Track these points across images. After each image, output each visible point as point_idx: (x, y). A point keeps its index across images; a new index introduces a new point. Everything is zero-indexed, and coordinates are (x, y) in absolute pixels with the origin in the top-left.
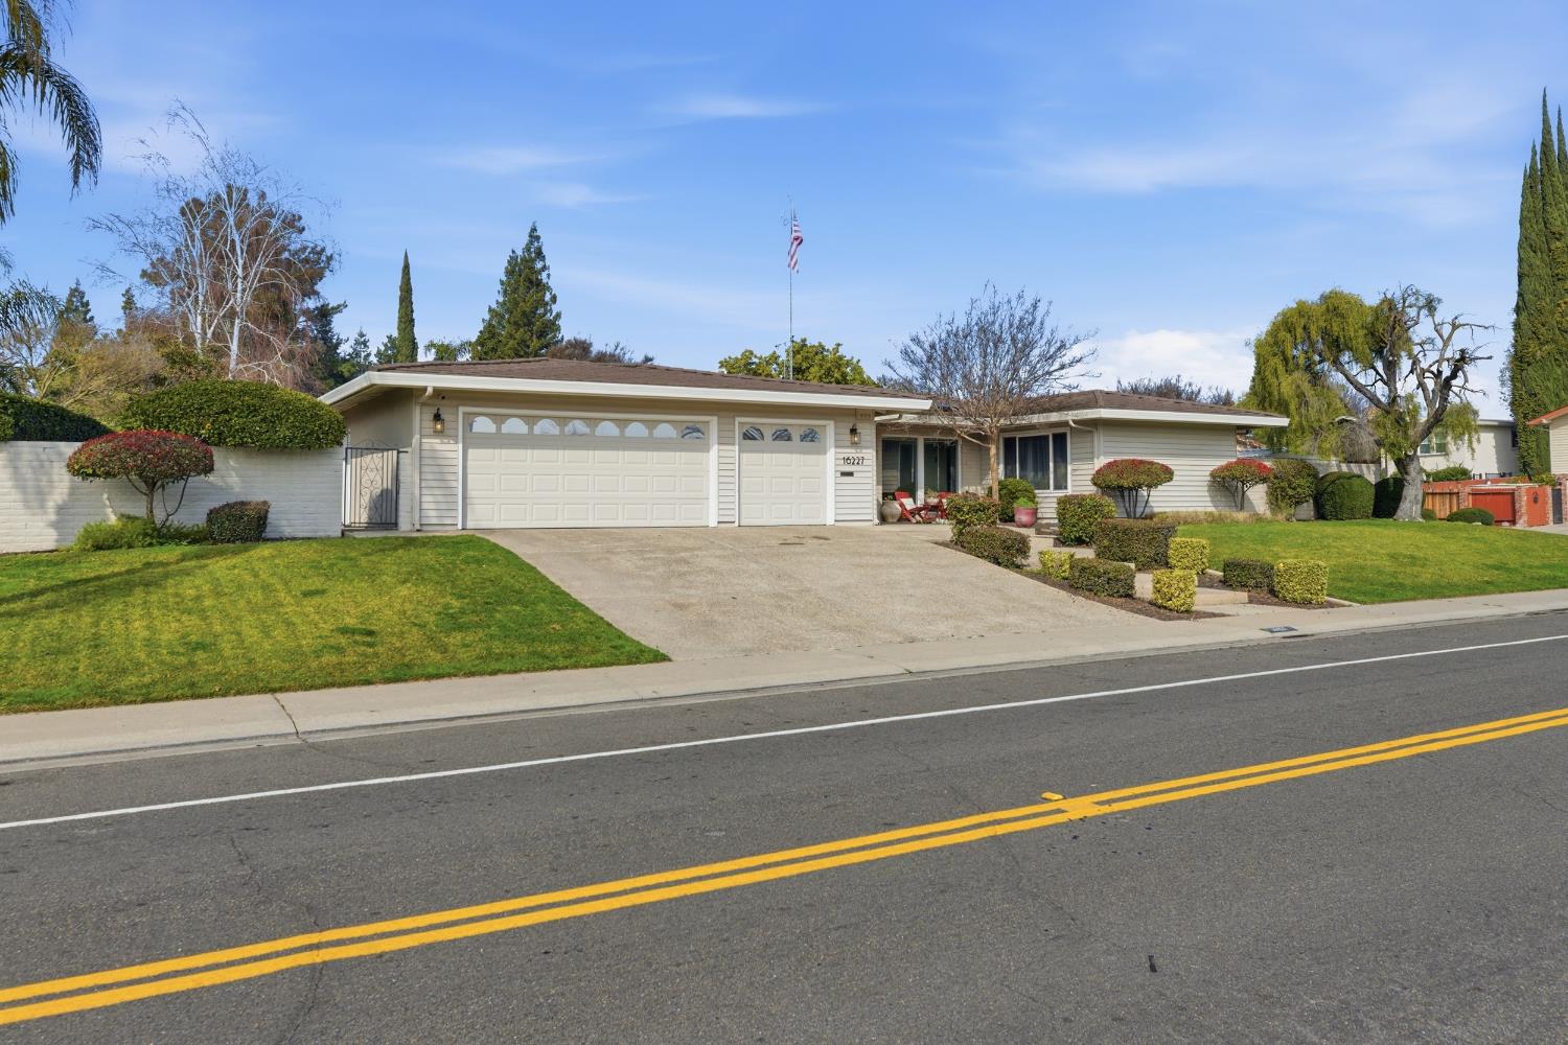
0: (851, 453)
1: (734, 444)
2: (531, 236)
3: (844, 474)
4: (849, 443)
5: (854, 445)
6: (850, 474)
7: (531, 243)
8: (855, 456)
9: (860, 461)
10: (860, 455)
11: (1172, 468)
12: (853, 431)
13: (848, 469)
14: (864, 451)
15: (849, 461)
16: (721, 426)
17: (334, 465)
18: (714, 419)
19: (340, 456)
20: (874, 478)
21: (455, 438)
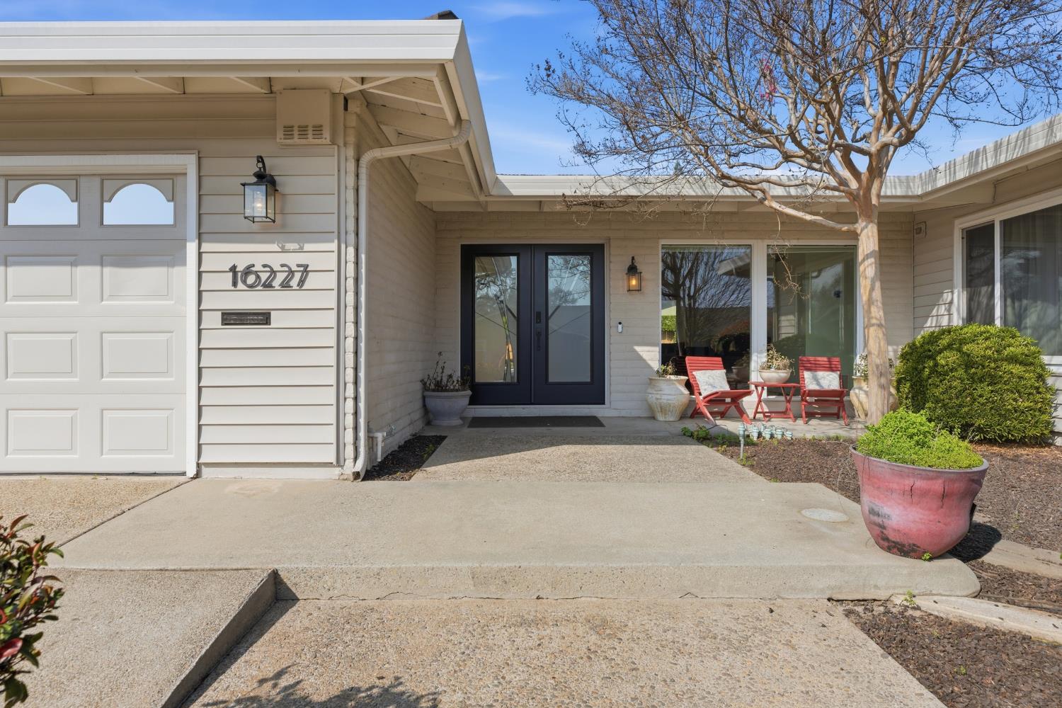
0: (262, 251)
3: (232, 318)
4: (247, 223)
5: (269, 225)
8: (275, 261)
10: (293, 260)
14: (307, 244)
15: (251, 279)
20: (350, 331)
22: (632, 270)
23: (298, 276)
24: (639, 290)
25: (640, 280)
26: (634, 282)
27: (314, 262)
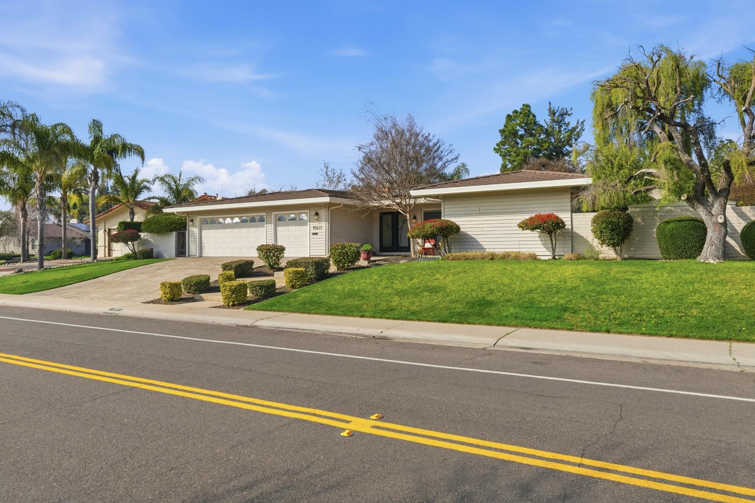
0: (316, 224)
1: (272, 223)
3: (314, 234)
5: (318, 220)
6: (317, 234)
8: (318, 225)
9: (321, 228)
10: (320, 225)
12: (317, 214)
13: (315, 231)
16: (267, 217)
17: (173, 237)
18: (265, 214)
19: (174, 234)
20: (327, 235)
21: (196, 226)
22: (414, 218)
26: (414, 221)
27: (323, 226)
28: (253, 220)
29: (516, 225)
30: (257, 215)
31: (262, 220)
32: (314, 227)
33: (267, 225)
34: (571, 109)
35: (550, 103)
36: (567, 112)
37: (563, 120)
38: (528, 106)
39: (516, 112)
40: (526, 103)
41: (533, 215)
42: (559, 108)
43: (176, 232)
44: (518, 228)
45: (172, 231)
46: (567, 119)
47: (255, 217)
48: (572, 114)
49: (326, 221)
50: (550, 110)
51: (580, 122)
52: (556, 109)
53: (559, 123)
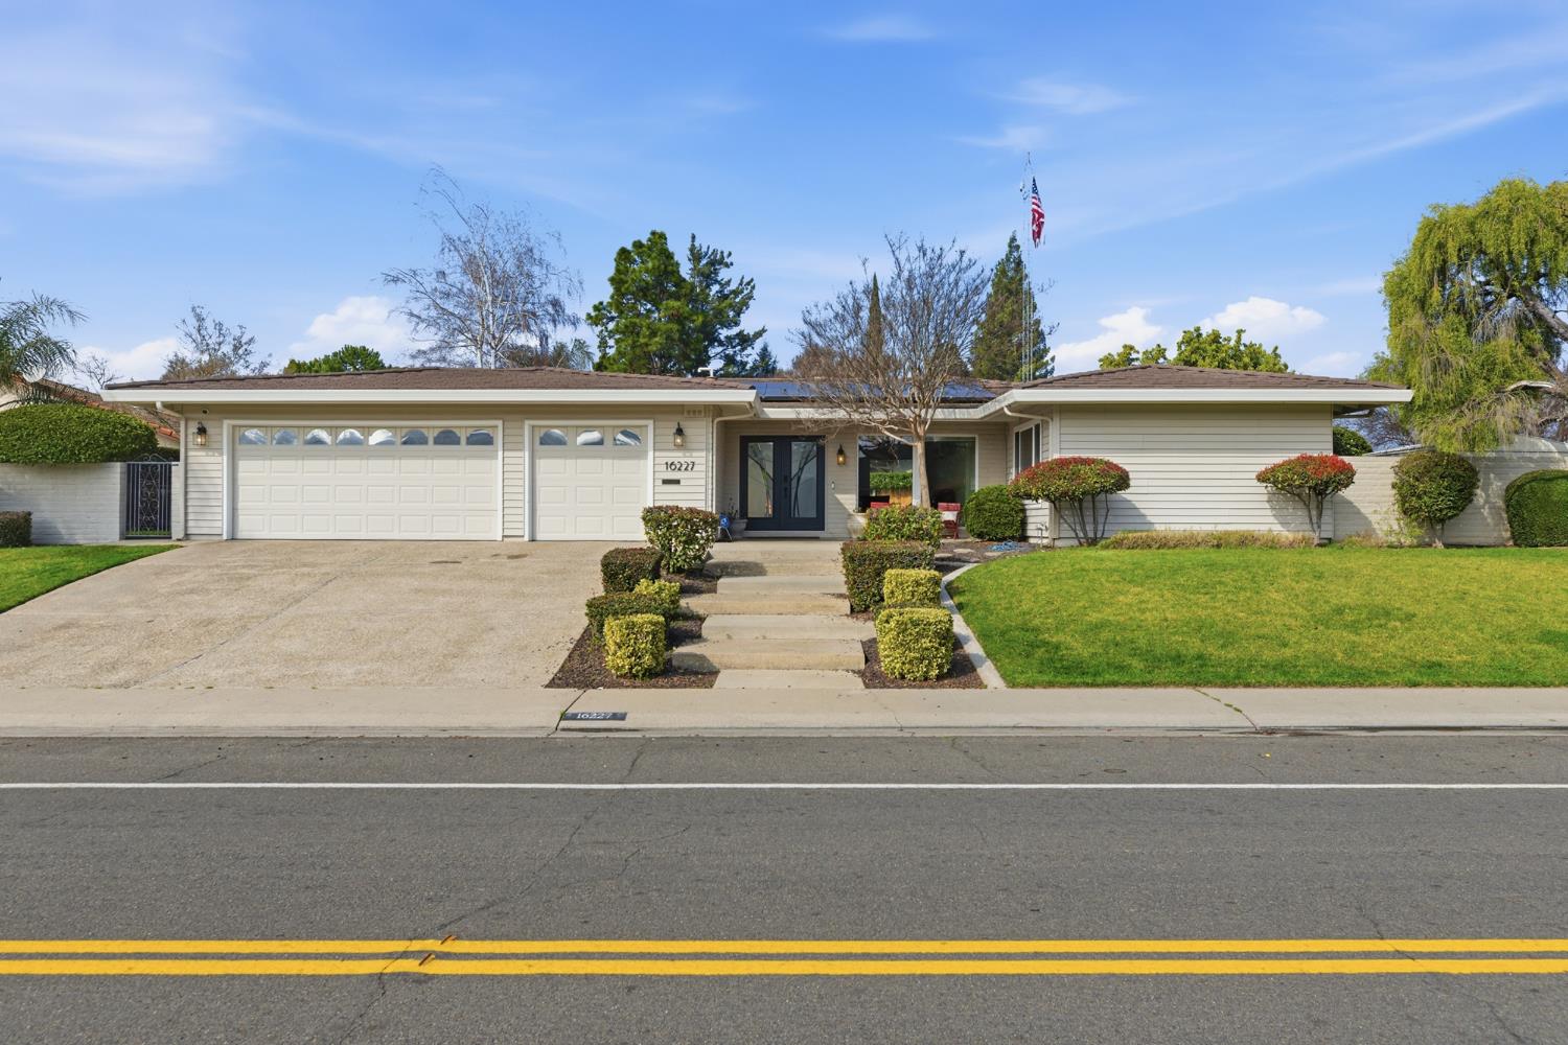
0: (678, 457)
1: (522, 450)
2: (1010, 246)
3: (666, 482)
4: (672, 446)
5: (681, 447)
6: (677, 482)
7: (1011, 252)
8: (682, 460)
9: (688, 466)
10: (689, 460)
11: (1127, 468)
12: (680, 432)
13: (672, 475)
14: (695, 454)
15: (673, 467)
16: (507, 431)
17: (113, 478)
18: (499, 423)
19: (119, 470)
20: (710, 487)
21: (220, 450)
22: (841, 452)
23: (690, 466)
24: (844, 463)
25: (845, 458)
26: (841, 459)
27: (697, 461)
28: (447, 438)
29: (1254, 476)
30: (463, 426)
31: (486, 440)
32: (670, 465)
33: (506, 454)
34: (730, 254)
35: (694, 237)
36: (723, 257)
37: (716, 272)
38: (662, 236)
39: (638, 245)
40: (658, 230)
41: (1294, 456)
42: (708, 248)
43: (124, 464)
44: (1256, 483)
45: (110, 458)
46: (724, 274)
47: (457, 431)
48: (732, 264)
49: (707, 450)
50: (692, 249)
51: (745, 281)
52: (704, 249)
53: (708, 277)
